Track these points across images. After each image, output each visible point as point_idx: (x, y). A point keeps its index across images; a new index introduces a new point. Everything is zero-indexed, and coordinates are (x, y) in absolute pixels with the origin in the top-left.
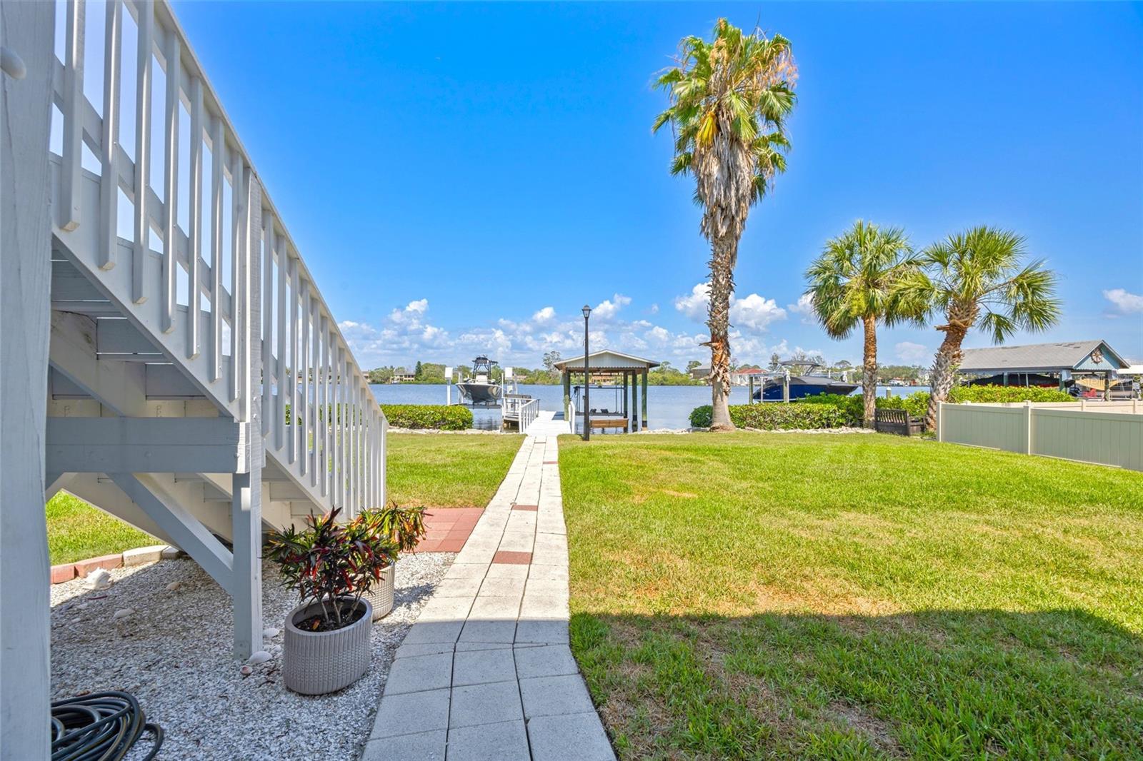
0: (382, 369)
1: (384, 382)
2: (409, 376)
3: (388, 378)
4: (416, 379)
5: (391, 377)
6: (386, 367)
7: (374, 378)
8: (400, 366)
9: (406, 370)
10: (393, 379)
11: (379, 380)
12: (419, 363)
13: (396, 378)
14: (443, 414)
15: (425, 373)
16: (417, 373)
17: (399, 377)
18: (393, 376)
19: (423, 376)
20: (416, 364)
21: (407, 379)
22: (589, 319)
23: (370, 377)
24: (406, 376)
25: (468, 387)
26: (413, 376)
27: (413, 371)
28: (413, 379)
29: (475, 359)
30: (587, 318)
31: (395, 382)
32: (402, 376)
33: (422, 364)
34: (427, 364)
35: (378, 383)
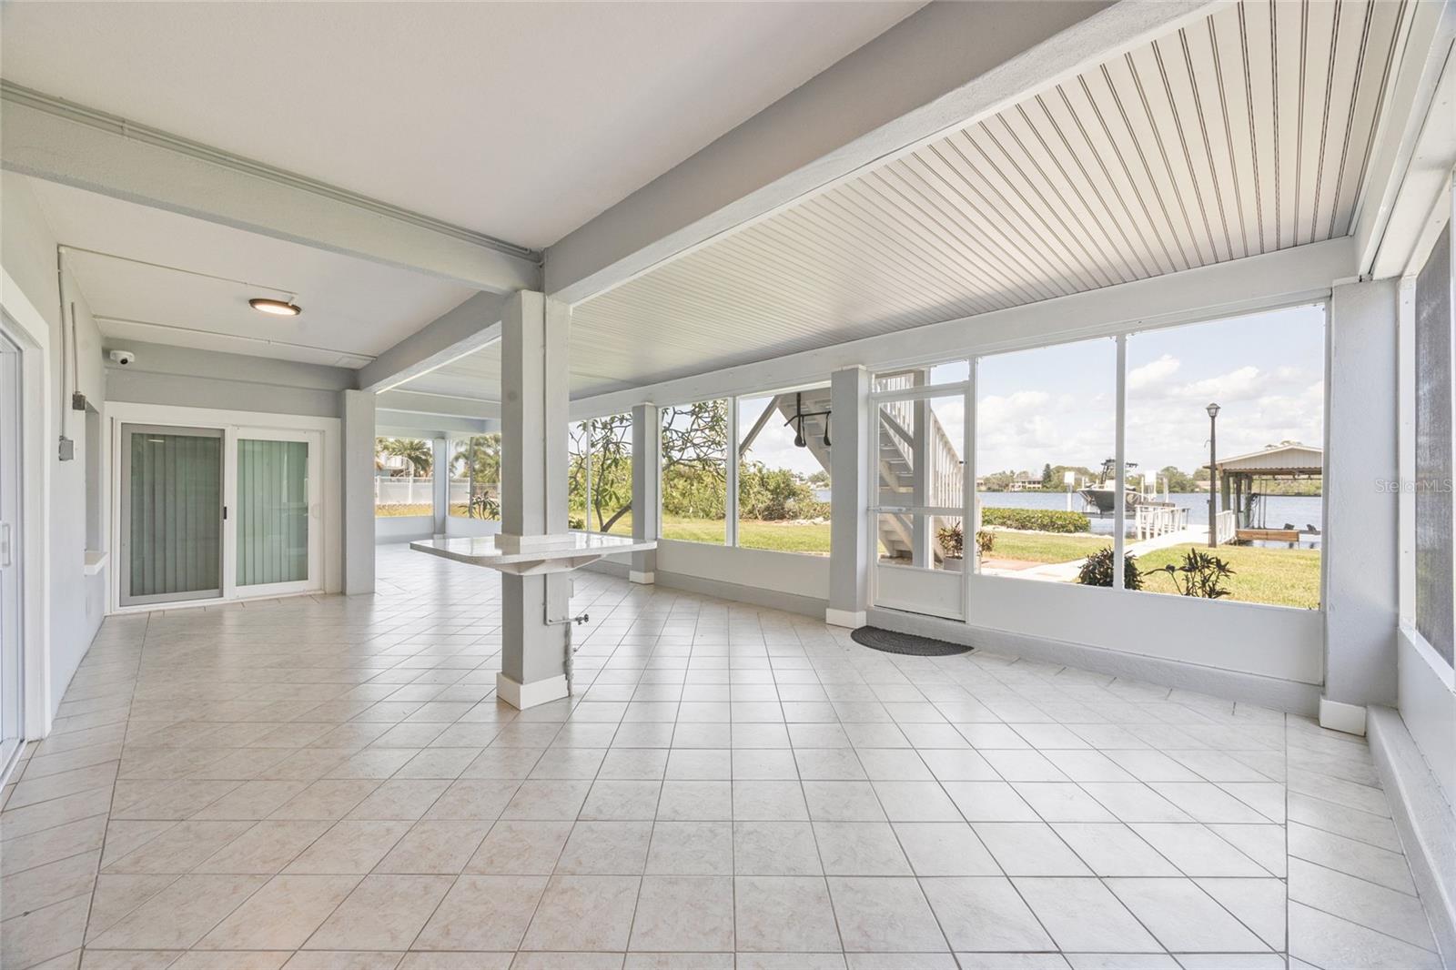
0: (1000, 474)
1: (1002, 491)
2: (1034, 483)
3: (1007, 485)
4: (1043, 486)
5: (1011, 484)
6: (1004, 472)
7: (990, 485)
8: (1022, 470)
9: (1030, 475)
10: (1013, 486)
11: (997, 487)
12: (1048, 466)
13: (1017, 485)
14: (1052, 518)
15: (1056, 478)
16: (1045, 479)
17: (1020, 484)
18: (1013, 482)
19: (1053, 483)
20: (1043, 468)
21: (1032, 486)
22: (1216, 419)
23: (985, 484)
24: (1030, 483)
25: (1091, 493)
26: (1039, 483)
27: (1039, 475)
28: (1040, 486)
29: (1104, 462)
30: (1213, 418)
31: (1016, 489)
32: (1024, 482)
33: (1052, 467)
34: (1058, 467)
35: (994, 491)
